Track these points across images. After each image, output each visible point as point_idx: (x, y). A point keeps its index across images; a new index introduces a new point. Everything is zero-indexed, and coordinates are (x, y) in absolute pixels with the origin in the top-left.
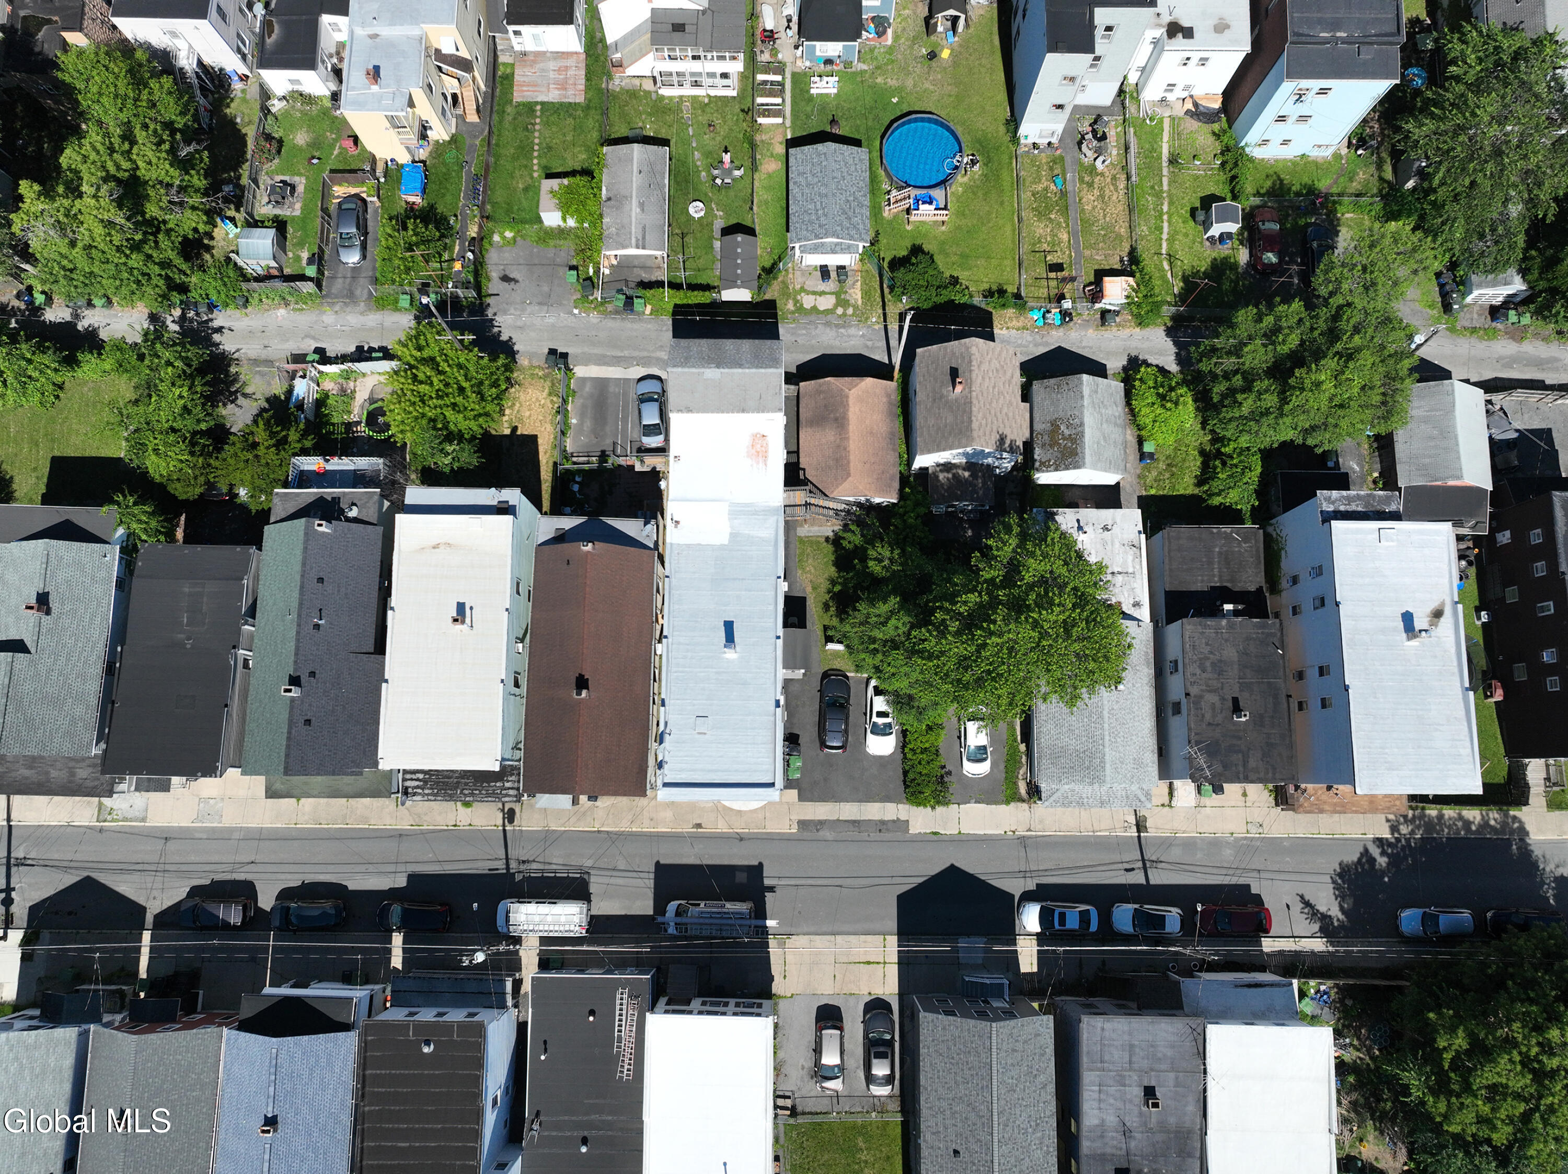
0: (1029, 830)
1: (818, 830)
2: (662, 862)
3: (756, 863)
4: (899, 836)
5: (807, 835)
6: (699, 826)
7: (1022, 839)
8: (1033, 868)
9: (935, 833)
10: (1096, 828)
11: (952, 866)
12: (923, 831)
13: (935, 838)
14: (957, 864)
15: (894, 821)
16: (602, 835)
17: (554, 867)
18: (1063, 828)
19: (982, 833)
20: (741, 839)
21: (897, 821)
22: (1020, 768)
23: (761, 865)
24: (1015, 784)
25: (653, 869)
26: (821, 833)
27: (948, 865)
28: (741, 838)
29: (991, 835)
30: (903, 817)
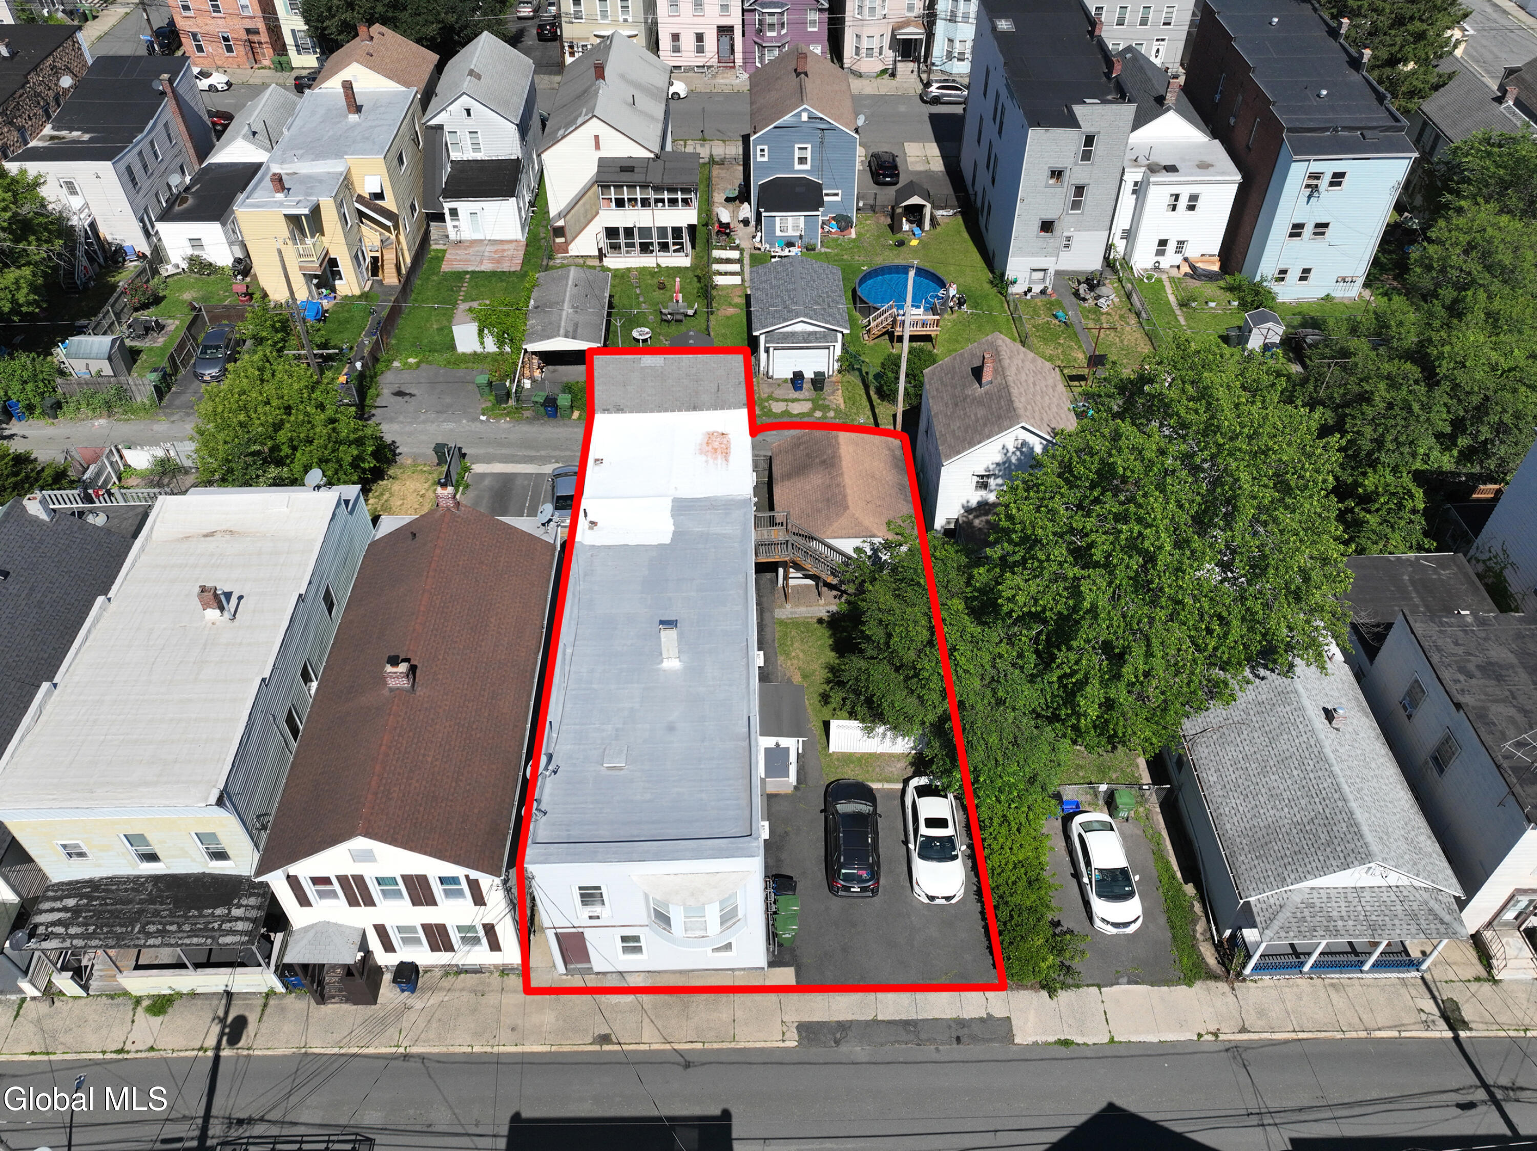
0: (1243, 1030)
1: (837, 1042)
2: (526, 1114)
3: (717, 1112)
4: (996, 1049)
5: (816, 1053)
6: (605, 1039)
7: (1235, 1051)
8: (1273, 1105)
9: (1066, 1043)
10: (1371, 1024)
11: (1111, 1106)
12: (1041, 1039)
13: (1063, 1052)
14: (1120, 1103)
15: (981, 1020)
16: (411, 1064)
17: (301, 1130)
18: (1308, 1025)
19: (1153, 1039)
20: (687, 1065)
21: (988, 1020)
22: (1194, 922)
23: (726, 1115)
24: (1194, 947)
25: (504, 1130)
26: (844, 1048)
27: (1102, 1104)
28: (686, 1062)
29: (1173, 1043)
30: (999, 1013)
